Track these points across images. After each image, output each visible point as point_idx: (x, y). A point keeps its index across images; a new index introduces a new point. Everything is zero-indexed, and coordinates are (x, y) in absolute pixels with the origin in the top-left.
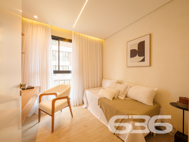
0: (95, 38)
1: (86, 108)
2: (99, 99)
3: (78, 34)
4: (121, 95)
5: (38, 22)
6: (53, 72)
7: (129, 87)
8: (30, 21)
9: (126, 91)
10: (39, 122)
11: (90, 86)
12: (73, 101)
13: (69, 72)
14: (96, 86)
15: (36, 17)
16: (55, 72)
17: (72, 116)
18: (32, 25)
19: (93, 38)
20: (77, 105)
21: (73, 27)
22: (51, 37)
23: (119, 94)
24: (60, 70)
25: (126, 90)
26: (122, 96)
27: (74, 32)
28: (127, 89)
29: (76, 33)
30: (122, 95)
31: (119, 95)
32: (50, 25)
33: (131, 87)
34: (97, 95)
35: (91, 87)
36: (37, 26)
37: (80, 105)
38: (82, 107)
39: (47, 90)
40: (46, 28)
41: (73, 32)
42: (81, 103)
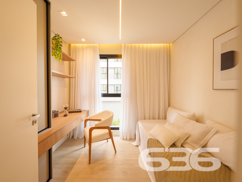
0: (155, 45)
1: (137, 146)
2: (149, 140)
3: (129, 45)
4: (190, 143)
5: (88, 44)
6: (100, 95)
7: (213, 131)
8: (80, 45)
9: (204, 139)
10: (84, 147)
11: (147, 116)
12: (122, 132)
13: (119, 95)
14: (157, 116)
15: (83, 40)
16: (104, 95)
17: (116, 152)
18: (83, 48)
19: (152, 45)
20: (127, 139)
21: (120, 39)
22: (99, 57)
23: (187, 141)
24: (109, 93)
25: (205, 137)
26: (194, 146)
27: (125, 45)
28: (208, 135)
29: (126, 45)
30: (192, 144)
31: (187, 143)
32: (98, 44)
33: (217, 132)
34: (149, 132)
35: (148, 118)
36: (86, 48)
37: (131, 139)
38: (133, 143)
39: (95, 114)
40: (94, 49)
41: (123, 45)
42: (133, 137)
